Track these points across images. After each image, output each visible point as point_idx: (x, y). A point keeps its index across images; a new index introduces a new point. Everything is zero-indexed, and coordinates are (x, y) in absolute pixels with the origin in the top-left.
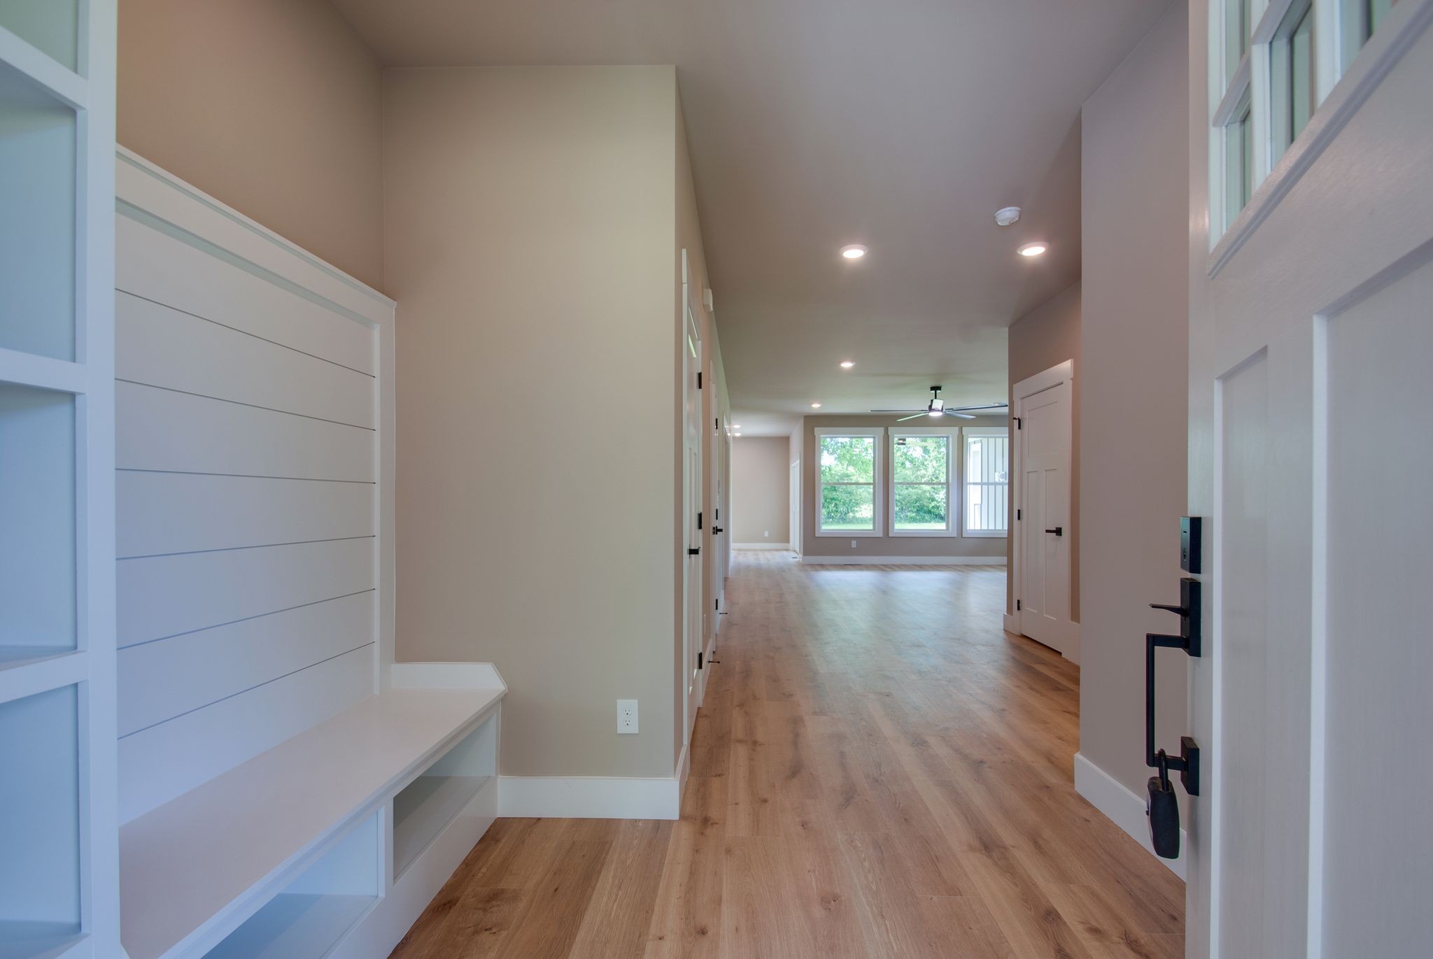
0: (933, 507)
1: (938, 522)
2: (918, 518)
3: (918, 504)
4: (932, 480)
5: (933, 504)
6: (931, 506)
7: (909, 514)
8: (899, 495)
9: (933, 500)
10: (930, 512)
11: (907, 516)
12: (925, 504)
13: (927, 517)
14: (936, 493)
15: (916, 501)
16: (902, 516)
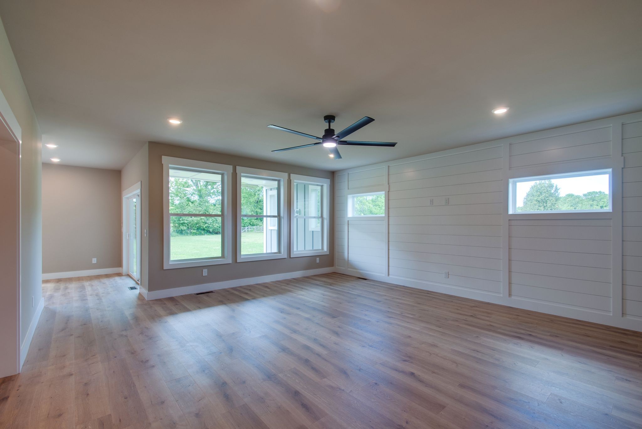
0: (206, 227)
1: (209, 235)
2: (198, 233)
3: (198, 225)
4: (206, 213)
5: (207, 225)
6: (205, 226)
7: (192, 231)
8: (187, 220)
9: (206, 223)
10: (204, 230)
11: (191, 232)
12: (202, 225)
13: (203, 232)
14: (208, 220)
15: (197, 224)
16: (188, 232)
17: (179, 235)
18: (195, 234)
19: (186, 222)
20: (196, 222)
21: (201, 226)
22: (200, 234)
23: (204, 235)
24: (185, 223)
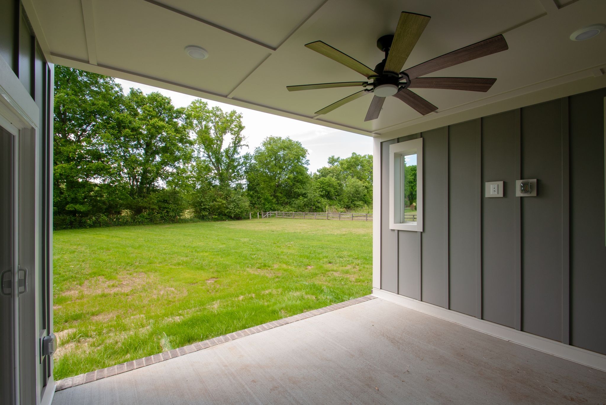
18: (217, 220)
20: (217, 207)
21: (222, 211)
24: (206, 208)
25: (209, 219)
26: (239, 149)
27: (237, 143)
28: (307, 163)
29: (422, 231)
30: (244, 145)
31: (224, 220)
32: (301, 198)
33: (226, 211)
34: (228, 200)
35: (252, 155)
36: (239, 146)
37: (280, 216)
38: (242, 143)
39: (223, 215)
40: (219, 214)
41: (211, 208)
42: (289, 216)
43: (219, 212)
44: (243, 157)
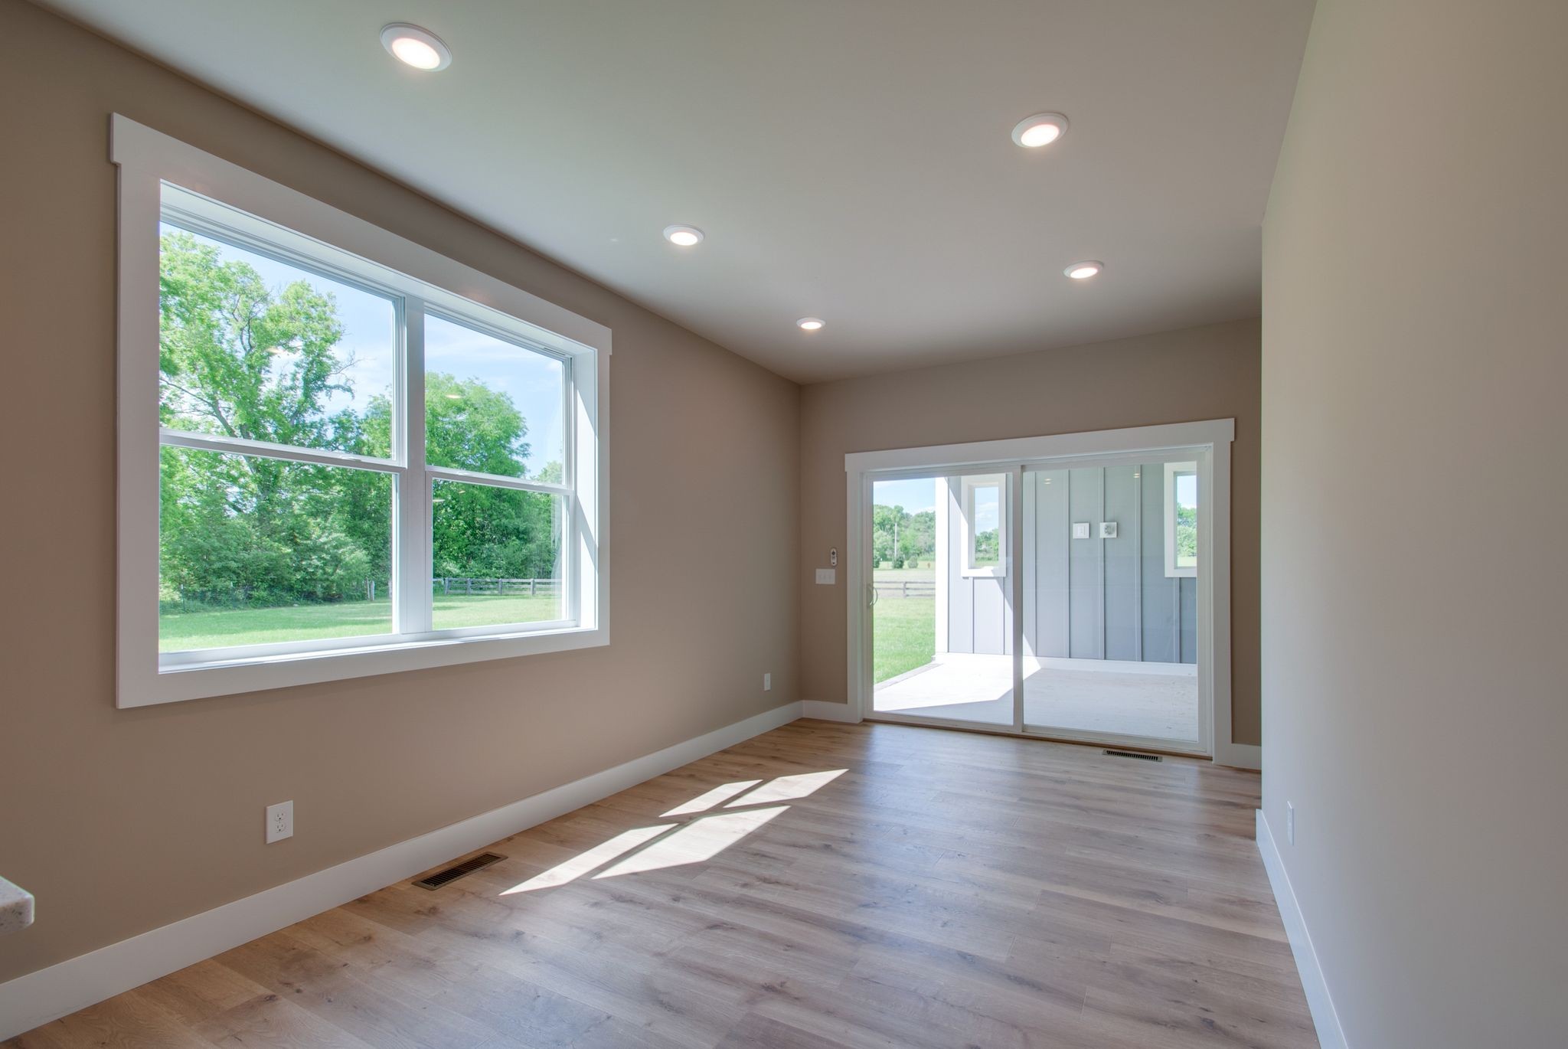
17: (206, 606)
18: (264, 603)
19: (233, 565)
20: (266, 564)
21: (283, 578)
22: (280, 603)
23: (292, 605)
24: (227, 569)
25: (237, 600)
26: (321, 398)
27: (315, 377)
28: (524, 450)
29: (1005, 576)
30: (337, 387)
31: (286, 604)
32: (514, 542)
33: (294, 578)
34: (297, 544)
35: (361, 416)
36: (320, 389)
37: (456, 589)
38: (331, 381)
39: (283, 589)
40: (270, 587)
41: (245, 568)
42: (481, 589)
43: (273, 580)
44: (334, 423)
